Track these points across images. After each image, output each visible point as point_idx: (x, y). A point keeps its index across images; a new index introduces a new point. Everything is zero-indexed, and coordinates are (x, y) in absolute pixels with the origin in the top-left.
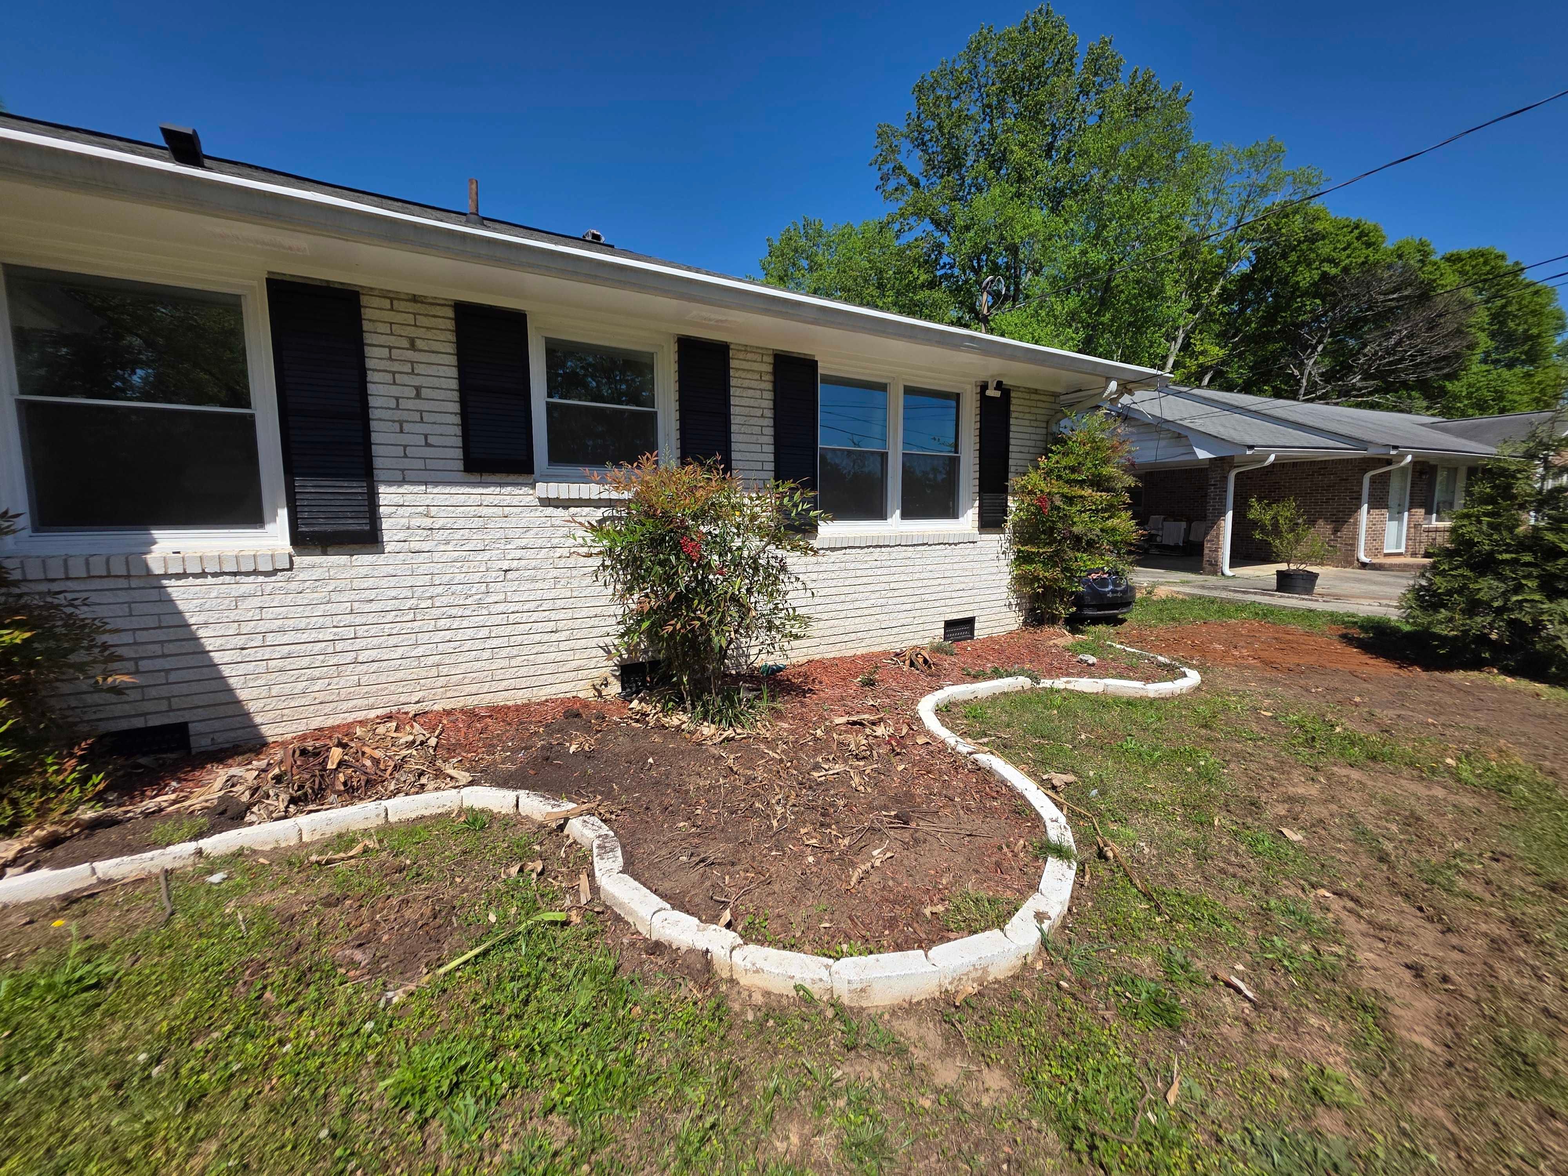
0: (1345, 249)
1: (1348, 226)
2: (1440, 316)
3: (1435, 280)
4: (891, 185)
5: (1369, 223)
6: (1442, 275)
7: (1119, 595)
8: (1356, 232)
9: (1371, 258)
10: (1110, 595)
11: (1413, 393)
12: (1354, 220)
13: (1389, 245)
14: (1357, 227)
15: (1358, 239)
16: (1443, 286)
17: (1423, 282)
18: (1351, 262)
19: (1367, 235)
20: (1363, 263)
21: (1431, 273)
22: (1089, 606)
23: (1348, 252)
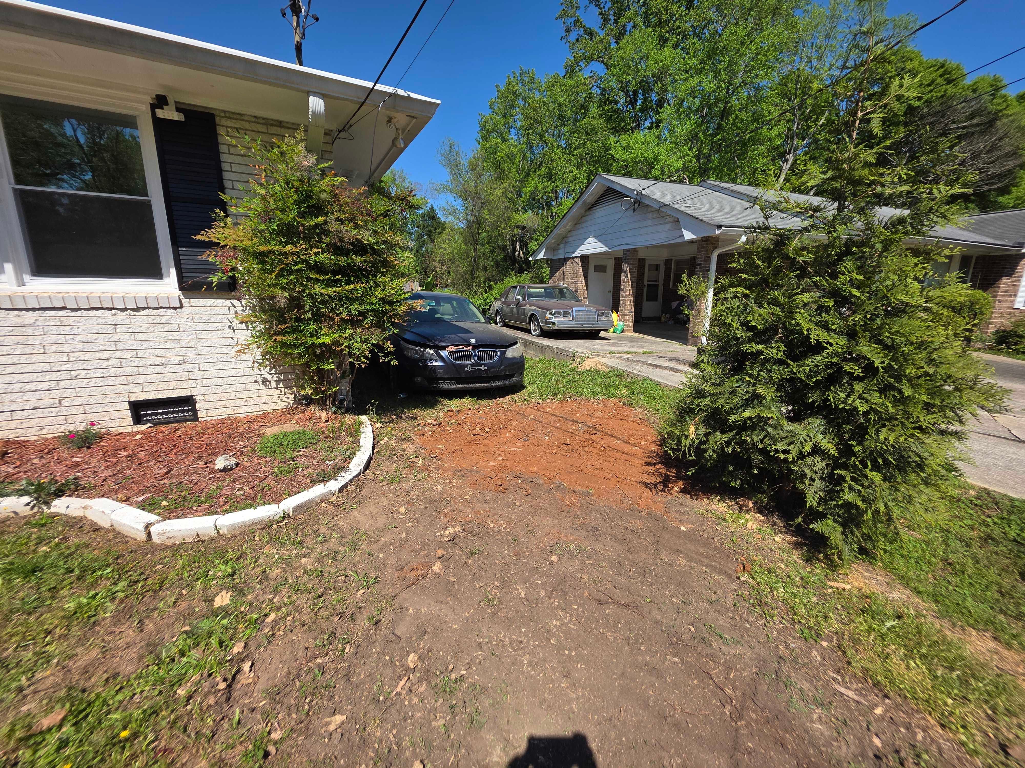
0: (929, 85)
1: (935, 66)
2: (1000, 139)
3: (1001, 111)
4: (573, 36)
5: (952, 63)
6: (1007, 106)
7: (482, 368)
8: (941, 71)
9: (949, 92)
10: (469, 368)
11: (970, 205)
12: (941, 60)
13: (968, 81)
14: (942, 66)
15: (941, 76)
16: (1008, 116)
17: (989, 113)
18: (932, 96)
19: (949, 73)
20: (942, 96)
21: (999, 104)
22: (444, 379)
23: (931, 87)
